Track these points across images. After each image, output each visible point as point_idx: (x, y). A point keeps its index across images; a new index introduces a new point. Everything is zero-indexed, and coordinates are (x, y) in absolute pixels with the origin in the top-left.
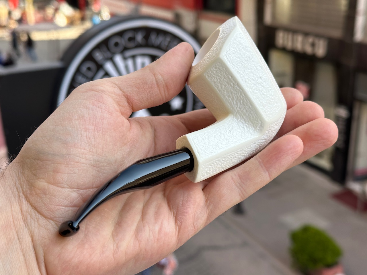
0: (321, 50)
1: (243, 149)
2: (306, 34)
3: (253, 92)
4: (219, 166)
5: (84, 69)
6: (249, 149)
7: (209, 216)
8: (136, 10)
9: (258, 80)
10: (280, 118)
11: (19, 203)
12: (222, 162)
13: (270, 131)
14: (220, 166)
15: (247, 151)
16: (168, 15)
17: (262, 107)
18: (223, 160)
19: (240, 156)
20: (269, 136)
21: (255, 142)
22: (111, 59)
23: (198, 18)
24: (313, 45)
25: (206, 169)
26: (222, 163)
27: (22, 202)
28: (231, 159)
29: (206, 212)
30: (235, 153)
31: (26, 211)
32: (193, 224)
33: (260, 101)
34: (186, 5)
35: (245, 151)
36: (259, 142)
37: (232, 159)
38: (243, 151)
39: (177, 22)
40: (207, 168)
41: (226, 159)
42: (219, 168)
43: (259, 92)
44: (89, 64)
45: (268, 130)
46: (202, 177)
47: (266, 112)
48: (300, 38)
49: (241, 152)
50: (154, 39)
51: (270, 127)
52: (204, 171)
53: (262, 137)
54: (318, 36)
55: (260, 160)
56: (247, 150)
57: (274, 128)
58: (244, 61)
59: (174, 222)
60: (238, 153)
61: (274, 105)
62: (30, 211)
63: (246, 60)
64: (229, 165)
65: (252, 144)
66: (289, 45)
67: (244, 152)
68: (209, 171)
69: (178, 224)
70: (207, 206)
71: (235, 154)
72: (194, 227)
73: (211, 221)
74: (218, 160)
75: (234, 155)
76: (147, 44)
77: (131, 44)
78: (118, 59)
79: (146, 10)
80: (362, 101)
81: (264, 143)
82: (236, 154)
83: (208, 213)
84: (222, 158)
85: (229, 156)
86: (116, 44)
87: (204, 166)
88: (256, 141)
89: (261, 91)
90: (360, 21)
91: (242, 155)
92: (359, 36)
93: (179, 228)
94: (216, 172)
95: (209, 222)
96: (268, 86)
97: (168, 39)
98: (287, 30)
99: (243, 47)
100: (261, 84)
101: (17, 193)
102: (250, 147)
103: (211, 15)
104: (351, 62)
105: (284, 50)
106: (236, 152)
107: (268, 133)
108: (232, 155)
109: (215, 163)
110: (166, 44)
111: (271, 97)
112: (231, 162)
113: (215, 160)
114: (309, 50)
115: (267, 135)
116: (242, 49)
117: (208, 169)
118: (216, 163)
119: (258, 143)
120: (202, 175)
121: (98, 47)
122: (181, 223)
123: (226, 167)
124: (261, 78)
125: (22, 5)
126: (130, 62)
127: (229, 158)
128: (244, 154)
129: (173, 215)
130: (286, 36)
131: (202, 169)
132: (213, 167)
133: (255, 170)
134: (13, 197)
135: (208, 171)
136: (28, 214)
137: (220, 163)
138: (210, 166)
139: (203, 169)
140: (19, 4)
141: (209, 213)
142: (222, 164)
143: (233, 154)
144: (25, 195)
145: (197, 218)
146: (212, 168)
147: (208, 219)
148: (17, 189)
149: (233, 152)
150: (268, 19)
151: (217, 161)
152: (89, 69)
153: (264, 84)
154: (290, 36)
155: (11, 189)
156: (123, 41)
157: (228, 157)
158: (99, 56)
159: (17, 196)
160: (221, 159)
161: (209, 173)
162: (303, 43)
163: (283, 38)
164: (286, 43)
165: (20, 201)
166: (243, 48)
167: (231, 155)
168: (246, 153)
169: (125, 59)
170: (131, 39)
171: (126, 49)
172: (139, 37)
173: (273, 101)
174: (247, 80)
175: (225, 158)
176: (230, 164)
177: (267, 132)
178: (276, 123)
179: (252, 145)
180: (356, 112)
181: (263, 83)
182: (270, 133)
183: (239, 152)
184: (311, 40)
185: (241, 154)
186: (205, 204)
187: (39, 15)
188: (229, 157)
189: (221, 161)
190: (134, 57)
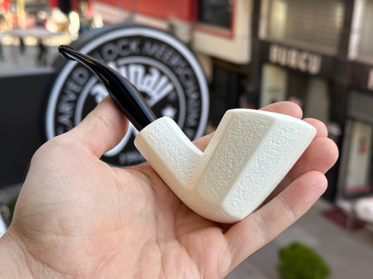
0: (314, 67)
2: (300, 51)
5: (76, 76)
7: (234, 260)
8: (130, 19)
11: (27, 265)
16: (162, 25)
23: (192, 30)
24: (307, 61)
27: (31, 262)
29: (230, 256)
31: (37, 270)
32: (218, 270)
34: (180, 16)
39: (171, 32)
44: (81, 71)
48: (294, 54)
50: (148, 48)
54: (312, 53)
55: (283, 199)
59: (198, 271)
62: (42, 269)
66: (283, 60)
69: (202, 271)
70: (230, 250)
72: (219, 273)
73: (235, 267)
76: (141, 53)
77: (125, 53)
79: (140, 19)
80: (354, 120)
83: (231, 258)
86: (110, 52)
90: (355, 39)
92: (353, 53)
93: (203, 275)
95: (233, 268)
97: (163, 49)
98: (282, 45)
101: (22, 253)
103: (206, 27)
104: (344, 80)
105: (277, 65)
110: (161, 54)
114: (302, 66)
122: (205, 270)
125: (13, 9)
126: (123, 71)
129: (195, 263)
130: (280, 51)
133: (278, 209)
134: (19, 258)
136: (40, 274)
140: (11, 9)
141: (233, 258)
144: (32, 255)
145: (221, 264)
147: (232, 264)
148: (23, 250)
150: (263, 33)
152: (81, 76)
154: (284, 52)
155: (16, 251)
156: (116, 49)
159: (23, 256)
162: (297, 59)
163: (278, 53)
164: (280, 58)
165: (28, 261)
169: (118, 67)
170: (125, 47)
171: (119, 57)
172: (134, 46)
180: (348, 130)
184: (305, 56)
186: (228, 248)
187: (31, 21)
190: (127, 65)
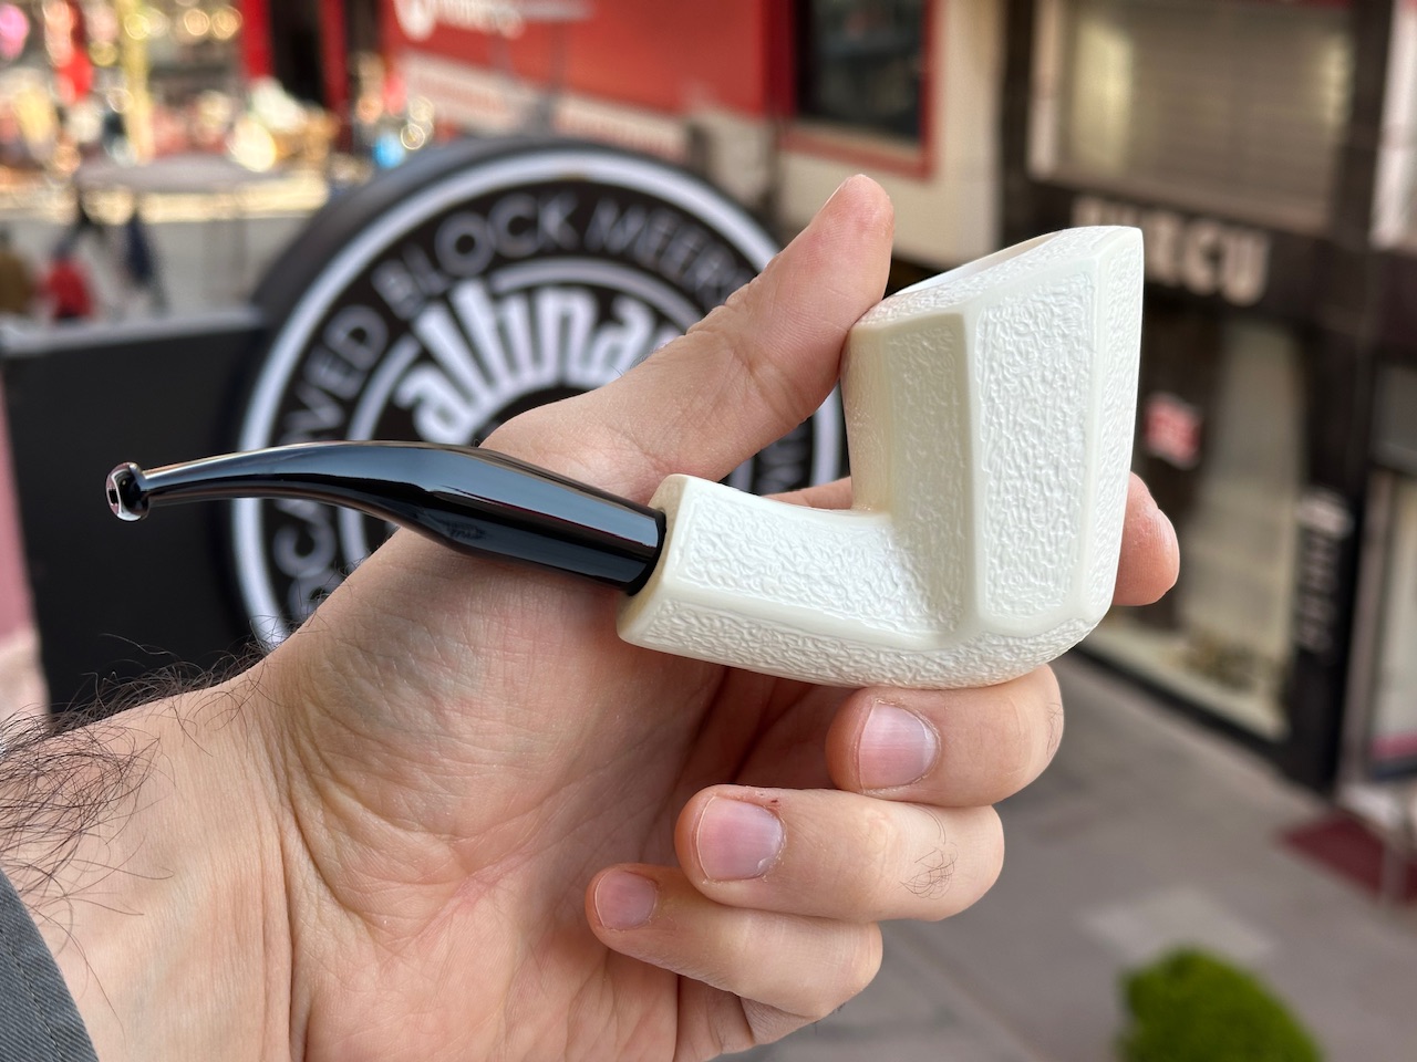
0: (1244, 277)
1: (842, 645)
3: (998, 493)
4: (727, 641)
5: (339, 335)
6: (869, 659)
8: (543, 115)
9: (1041, 468)
10: (1039, 636)
12: (747, 637)
13: (975, 651)
14: (735, 647)
15: (856, 662)
17: (996, 561)
18: (751, 634)
19: (820, 661)
20: (965, 670)
21: (902, 653)
22: (445, 300)
24: (1215, 256)
25: (676, 621)
26: (743, 639)
28: (784, 647)
30: (808, 638)
33: (1000, 535)
35: (850, 656)
36: (916, 663)
37: (786, 651)
38: (843, 653)
40: (681, 618)
41: (766, 639)
42: (726, 647)
43: (1018, 507)
44: (360, 318)
45: (969, 646)
46: (649, 633)
47: (995, 585)
48: (1164, 232)
49: (833, 651)
50: (608, 225)
51: (980, 640)
52: (665, 622)
53: (938, 654)
54: (1234, 223)
56: (857, 658)
57: (995, 651)
58: (1037, 379)
60: (820, 645)
61: (1043, 584)
63: (1044, 380)
64: (767, 662)
65: (888, 650)
67: (843, 657)
68: (681, 634)
71: (804, 643)
74: (734, 621)
75: (800, 642)
76: (581, 247)
77: (522, 245)
78: (471, 299)
80: (1402, 474)
81: (936, 676)
82: (810, 644)
84: (749, 622)
85: (783, 634)
86: (466, 244)
87: (673, 605)
88: (906, 653)
89: (1028, 509)
90: (1396, 170)
91: (831, 660)
92: (1391, 224)
94: (710, 654)
96: (1063, 509)
97: (663, 226)
99: (1067, 332)
100: (1045, 488)
102: (873, 656)
103: (826, 136)
104: (1359, 327)
106: (813, 639)
107: (965, 655)
108: (794, 638)
109: (718, 624)
110: (655, 245)
111: (1048, 549)
112: (778, 656)
113: (722, 613)
114: (1197, 274)
115: (957, 658)
116: (1059, 340)
117: (684, 624)
118: (723, 624)
119: (910, 661)
120: (652, 628)
121: (394, 253)
123: (753, 660)
124: (1057, 468)
126: (515, 312)
127: (778, 642)
128: (841, 662)
131: (662, 609)
132: (704, 629)
135: (679, 630)
137: (738, 636)
138: (693, 621)
139: (664, 613)
142: (744, 644)
143: (798, 636)
146: (697, 631)
149: (802, 630)
150: (1043, 154)
151: (726, 621)
152: (359, 335)
153: (1057, 494)
156: (488, 233)
157: (774, 635)
158: (396, 287)
160: (746, 625)
161: (679, 637)
166: (1064, 336)
167: (790, 634)
168: (848, 666)
169: (496, 298)
170: (522, 226)
171: (500, 261)
172: (553, 220)
173: (1049, 567)
174: (1005, 446)
175: (762, 632)
176: (774, 662)
177: (962, 649)
178: (1011, 641)
179: (886, 654)
180: (1378, 515)
181: (1051, 490)
182: (974, 661)
183: (824, 643)
184: (1206, 236)
185: (827, 655)
187: (173, 128)
188: (780, 637)
189: (745, 632)
190: (530, 293)
